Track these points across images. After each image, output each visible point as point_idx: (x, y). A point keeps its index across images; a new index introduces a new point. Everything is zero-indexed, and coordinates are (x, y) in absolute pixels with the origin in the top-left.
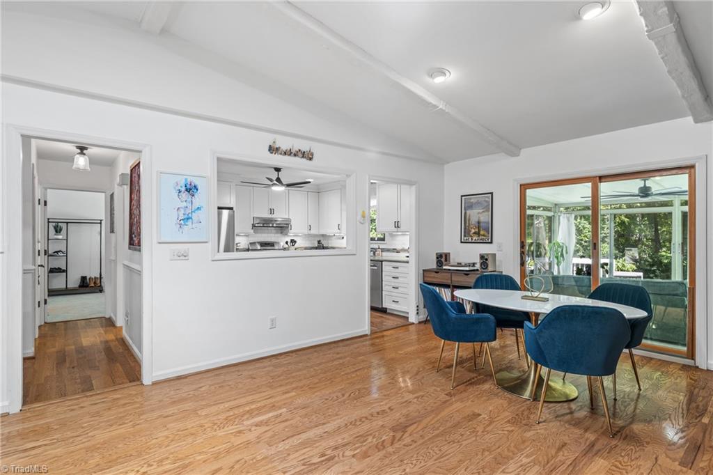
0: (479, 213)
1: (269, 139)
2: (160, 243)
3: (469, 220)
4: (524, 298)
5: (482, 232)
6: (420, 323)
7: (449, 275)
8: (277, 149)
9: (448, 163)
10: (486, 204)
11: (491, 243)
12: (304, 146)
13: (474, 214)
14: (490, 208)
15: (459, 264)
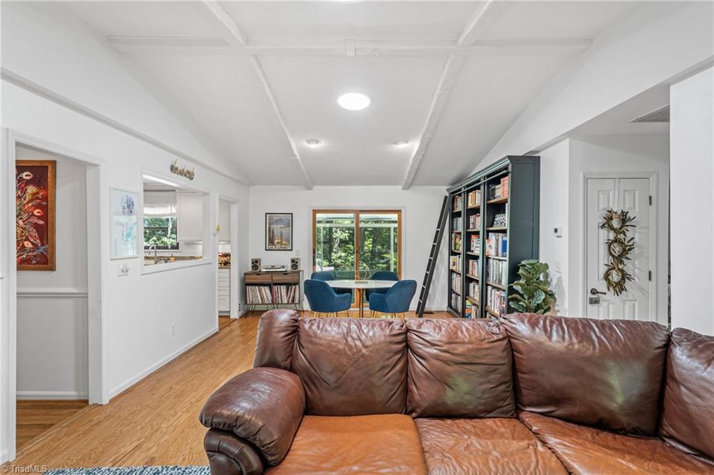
0: (281, 228)
1: (170, 159)
2: (112, 260)
3: (273, 232)
5: (284, 242)
7: (270, 275)
8: (176, 169)
9: (254, 185)
10: (288, 221)
11: (291, 250)
12: (189, 166)
13: (277, 228)
14: (290, 224)
15: (273, 267)
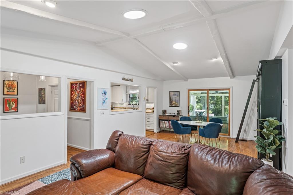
0: (175, 97)
1: (122, 76)
2: (98, 110)
3: (172, 99)
4: (196, 122)
5: (176, 103)
6: (158, 132)
7: (168, 117)
8: (125, 79)
9: (165, 81)
10: (177, 95)
11: (179, 107)
12: (130, 77)
13: (174, 97)
14: (179, 96)
15: (170, 114)
